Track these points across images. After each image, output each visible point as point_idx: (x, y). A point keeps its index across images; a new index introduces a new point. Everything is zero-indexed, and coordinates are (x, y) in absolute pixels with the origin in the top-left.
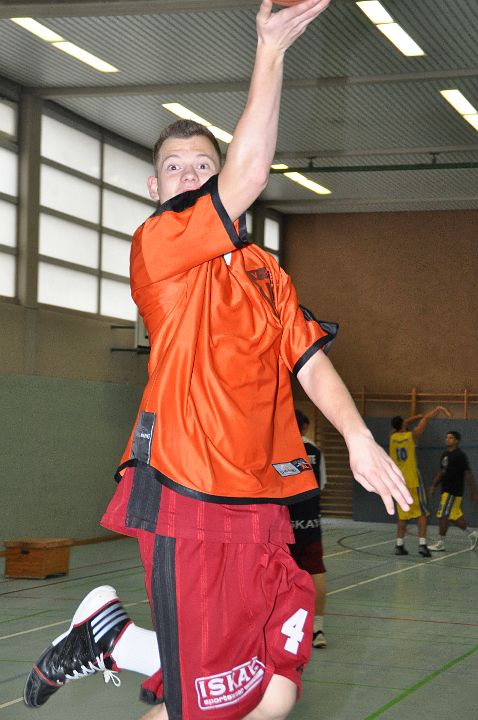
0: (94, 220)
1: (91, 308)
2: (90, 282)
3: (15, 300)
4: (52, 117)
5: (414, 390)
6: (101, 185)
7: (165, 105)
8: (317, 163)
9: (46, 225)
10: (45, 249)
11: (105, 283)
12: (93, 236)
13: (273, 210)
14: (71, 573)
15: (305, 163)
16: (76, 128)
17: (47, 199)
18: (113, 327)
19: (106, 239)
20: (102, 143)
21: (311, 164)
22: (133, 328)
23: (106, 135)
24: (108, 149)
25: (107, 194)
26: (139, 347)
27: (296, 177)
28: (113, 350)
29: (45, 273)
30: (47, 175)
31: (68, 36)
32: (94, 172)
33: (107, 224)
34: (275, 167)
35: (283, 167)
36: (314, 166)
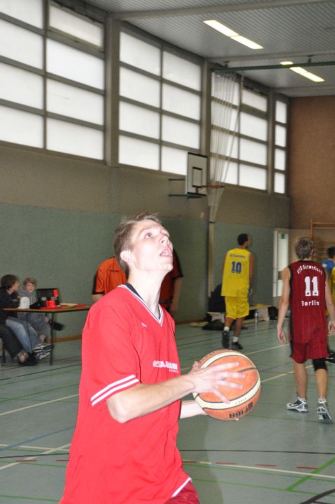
0: (157, 105)
1: (155, 167)
2: (154, 149)
3: (104, 162)
4: (127, 33)
6: (161, 80)
7: (206, 22)
8: (314, 60)
9: (124, 109)
10: (123, 126)
11: (165, 149)
12: (156, 116)
13: (281, 94)
15: (305, 60)
16: (145, 41)
17: (124, 91)
18: (170, 180)
19: (165, 118)
20: (162, 50)
21: (310, 60)
22: (184, 180)
23: (164, 45)
24: (166, 55)
25: (165, 87)
26: (188, 193)
27: (299, 70)
28: (170, 195)
29: (124, 142)
30: (124, 74)
32: (156, 72)
33: (165, 108)
34: (284, 63)
35: (291, 63)
36: (312, 62)
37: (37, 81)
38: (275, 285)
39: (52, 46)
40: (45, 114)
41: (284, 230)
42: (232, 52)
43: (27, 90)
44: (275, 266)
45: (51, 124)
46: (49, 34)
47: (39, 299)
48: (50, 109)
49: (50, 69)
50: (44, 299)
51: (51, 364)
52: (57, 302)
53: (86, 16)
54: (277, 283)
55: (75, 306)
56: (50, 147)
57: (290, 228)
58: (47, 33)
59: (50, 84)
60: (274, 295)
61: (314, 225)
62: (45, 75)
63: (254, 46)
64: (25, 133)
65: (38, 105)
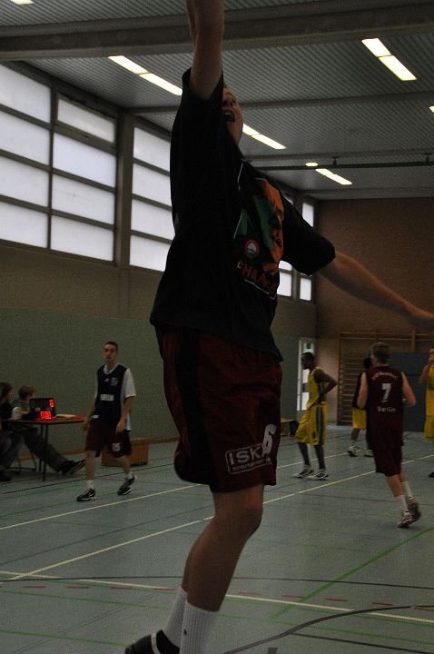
3: (114, 263)
4: (142, 129)
5: (414, 331)
8: (339, 162)
9: (137, 208)
10: (135, 226)
13: (309, 196)
14: (150, 463)
15: (330, 161)
16: (163, 138)
17: (137, 189)
21: (335, 162)
27: (325, 172)
29: (135, 243)
30: (137, 171)
31: (151, 70)
34: (309, 164)
35: (315, 164)
36: (338, 163)
37: (42, 178)
38: (299, 397)
39: (59, 141)
40: (49, 212)
41: (310, 339)
42: (254, 152)
43: (31, 187)
44: (299, 378)
45: (56, 222)
46: (56, 128)
47: (33, 410)
48: (55, 206)
49: (56, 165)
50: (38, 409)
51: (44, 480)
52: (53, 413)
53: (98, 110)
54: (301, 396)
55: (73, 418)
56: (54, 247)
57: (317, 337)
58: (55, 127)
59: (56, 180)
60: (298, 409)
61: (342, 335)
62: (51, 171)
63: (277, 146)
64: (28, 231)
65: (43, 202)
